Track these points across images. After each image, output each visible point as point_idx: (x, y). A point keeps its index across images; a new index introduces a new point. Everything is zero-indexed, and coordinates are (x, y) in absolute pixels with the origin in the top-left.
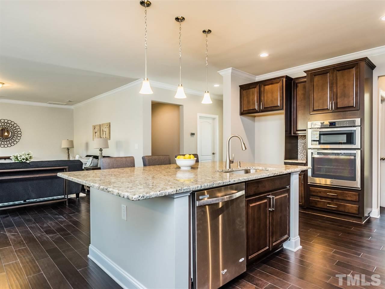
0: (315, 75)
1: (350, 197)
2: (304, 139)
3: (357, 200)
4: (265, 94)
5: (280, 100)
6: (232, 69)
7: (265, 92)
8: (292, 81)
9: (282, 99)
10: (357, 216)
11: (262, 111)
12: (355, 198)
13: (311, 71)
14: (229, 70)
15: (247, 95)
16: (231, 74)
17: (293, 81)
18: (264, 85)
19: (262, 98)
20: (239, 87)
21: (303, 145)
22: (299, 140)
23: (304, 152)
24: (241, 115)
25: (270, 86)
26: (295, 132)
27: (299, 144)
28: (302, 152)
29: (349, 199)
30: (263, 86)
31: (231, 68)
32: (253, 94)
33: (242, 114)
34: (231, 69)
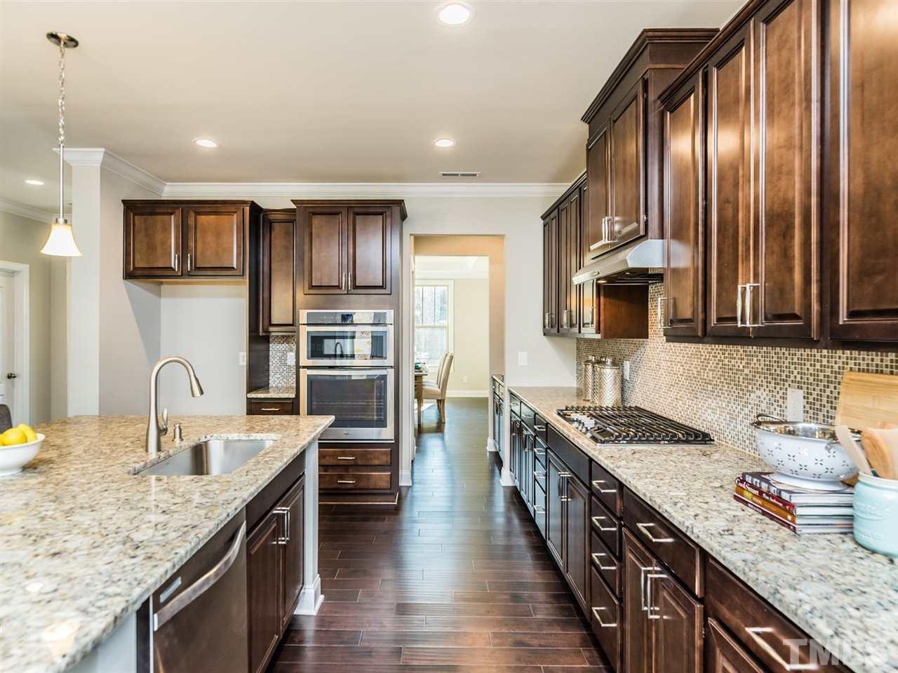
0: (314, 214)
1: (378, 458)
2: (282, 342)
3: (389, 462)
4: (198, 235)
5: (238, 255)
6: (105, 153)
7: (198, 230)
8: (260, 213)
9: (241, 253)
10: (388, 491)
11: (190, 275)
12: (385, 459)
13: (308, 203)
14: (97, 155)
15: (146, 229)
16: (99, 165)
17: (261, 215)
18: (195, 212)
19: (192, 244)
20: (122, 205)
21: (280, 354)
22: (271, 345)
23: (281, 370)
24: (126, 279)
25: (213, 217)
26: (268, 329)
27: (271, 353)
28: (278, 371)
29: (376, 462)
30: (193, 214)
31: (103, 150)
32: (166, 229)
33: (129, 275)
34: (102, 154)
